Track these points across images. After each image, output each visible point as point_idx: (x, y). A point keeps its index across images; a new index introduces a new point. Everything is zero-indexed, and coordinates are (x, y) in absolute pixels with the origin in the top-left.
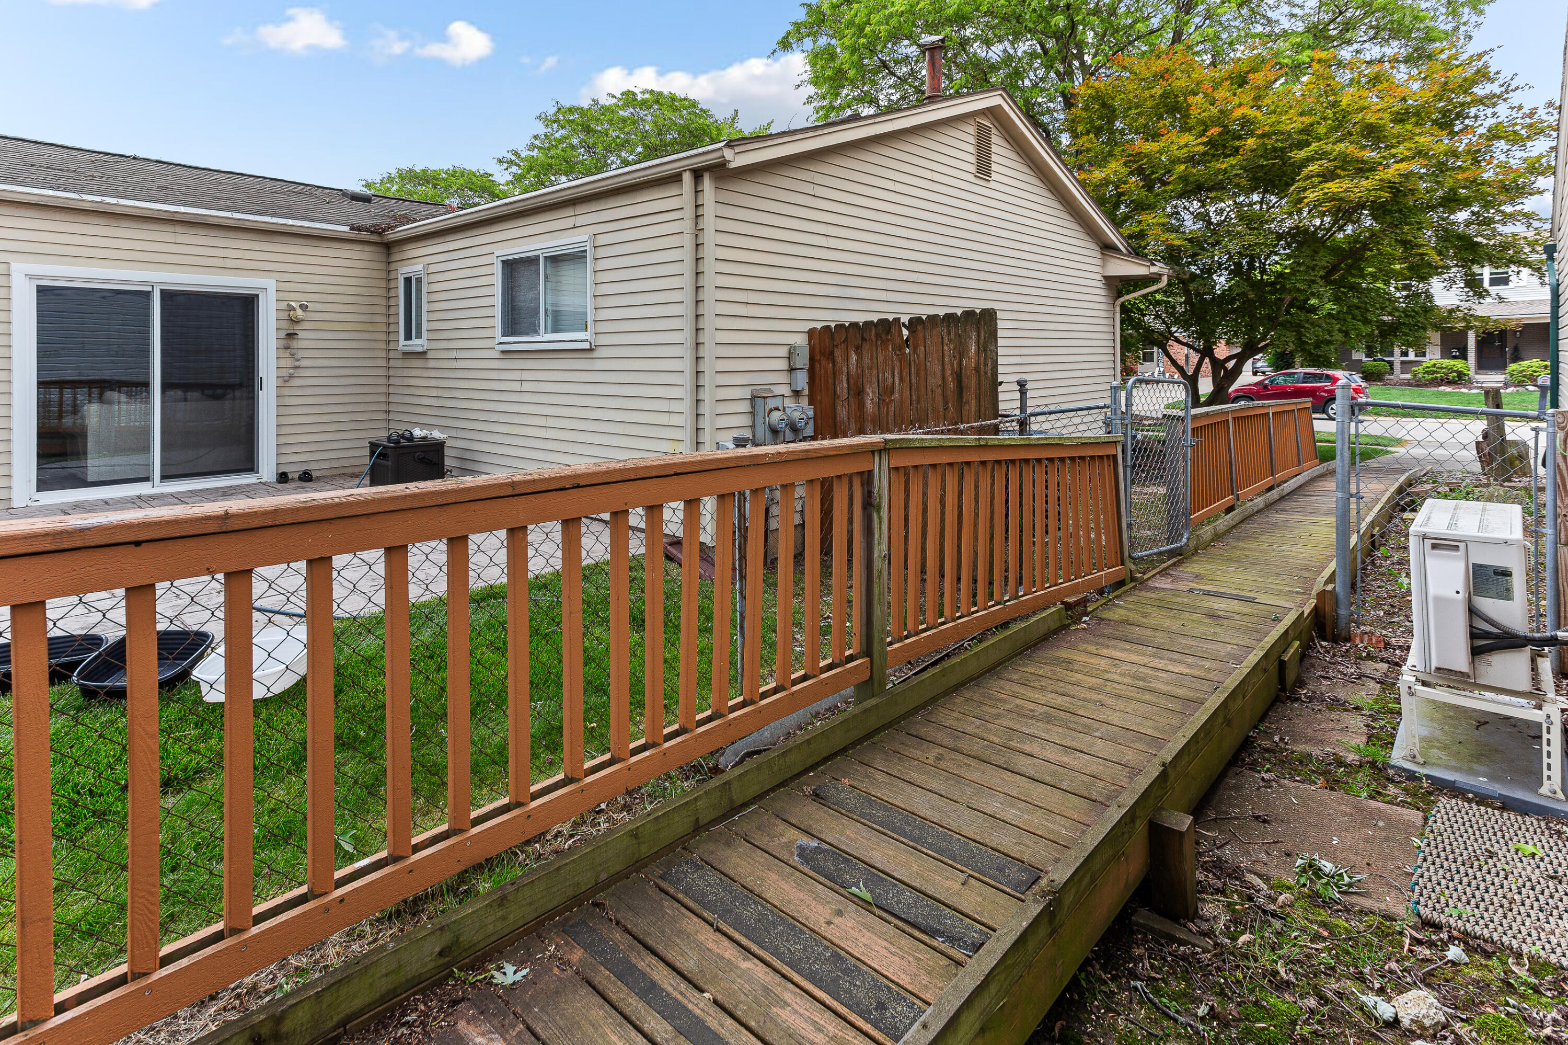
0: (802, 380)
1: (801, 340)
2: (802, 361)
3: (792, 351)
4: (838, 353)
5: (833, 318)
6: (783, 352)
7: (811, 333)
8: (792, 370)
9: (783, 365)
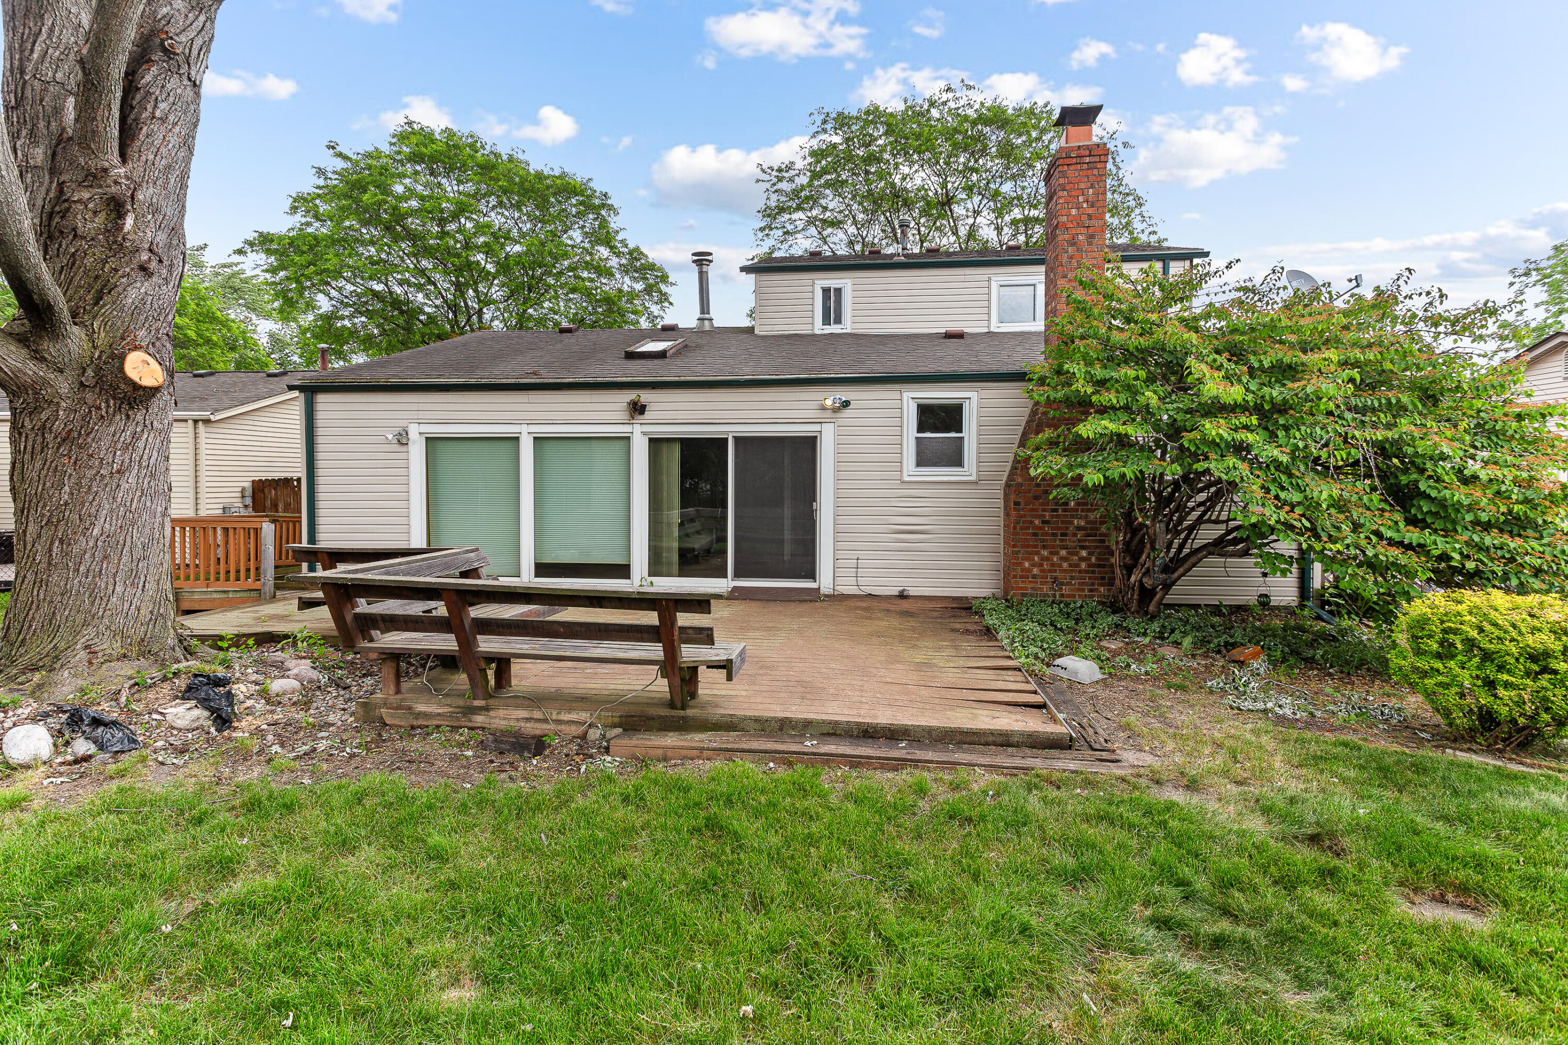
0: (249, 501)
1: (248, 485)
2: (249, 492)
3: (243, 489)
4: (266, 491)
5: (264, 476)
6: (239, 489)
7: (253, 481)
8: (243, 497)
9: (239, 495)
